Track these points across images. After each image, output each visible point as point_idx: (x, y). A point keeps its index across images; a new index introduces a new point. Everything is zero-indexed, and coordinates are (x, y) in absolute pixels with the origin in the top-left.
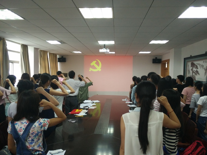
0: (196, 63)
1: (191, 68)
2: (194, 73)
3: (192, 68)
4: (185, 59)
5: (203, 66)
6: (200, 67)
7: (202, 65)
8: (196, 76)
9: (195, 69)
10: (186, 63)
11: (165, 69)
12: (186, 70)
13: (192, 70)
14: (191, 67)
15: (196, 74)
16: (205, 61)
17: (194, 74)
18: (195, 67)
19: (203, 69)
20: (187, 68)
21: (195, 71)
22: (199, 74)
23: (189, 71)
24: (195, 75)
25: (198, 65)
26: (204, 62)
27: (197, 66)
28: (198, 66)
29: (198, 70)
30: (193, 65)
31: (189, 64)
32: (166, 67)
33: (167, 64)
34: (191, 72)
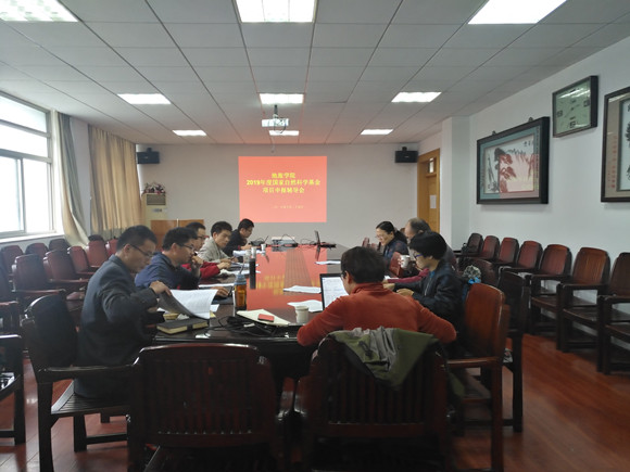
0: (505, 148)
1: (494, 164)
2: (503, 174)
3: (497, 162)
4: (480, 143)
5: (523, 154)
6: (517, 157)
8: (508, 181)
9: (504, 165)
10: (482, 152)
11: (428, 177)
12: (484, 170)
13: (498, 167)
14: (496, 159)
15: (507, 177)
16: (527, 140)
17: (502, 177)
18: (504, 160)
19: (525, 161)
20: (484, 166)
21: (504, 171)
22: (515, 175)
23: (490, 171)
24: (505, 179)
25: (511, 154)
26: (525, 143)
27: (509, 156)
28: (513, 157)
29: (512, 166)
30: (499, 154)
31: (491, 153)
32: (432, 170)
33: (432, 165)
34: (495, 172)
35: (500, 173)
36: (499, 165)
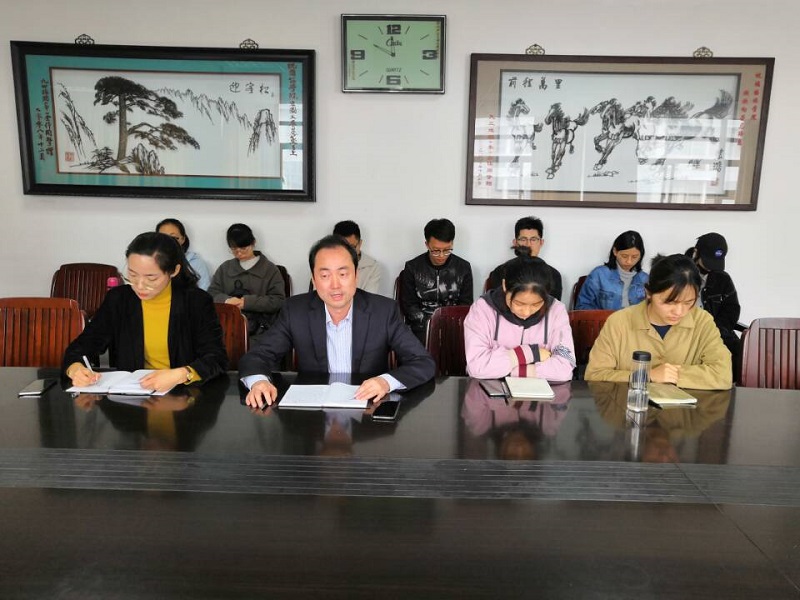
2: (143, 135)
3: (112, 108)
4: (24, 49)
6: (201, 108)
7: (219, 103)
12: (51, 118)
13: (116, 118)
14: (102, 100)
16: (241, 82)
17: (133, 142)
18: (143, 106)
19: (233, 119)
21: (145, 129)
22: (193, 142)
23: (77, 127)
24: (149, 148)
25: (175, 99)
26: (236, 85)
27: (170, 108)
29: (176, 122)
34: (104, 131)
35: (125, 131)
36: (122, 114)
